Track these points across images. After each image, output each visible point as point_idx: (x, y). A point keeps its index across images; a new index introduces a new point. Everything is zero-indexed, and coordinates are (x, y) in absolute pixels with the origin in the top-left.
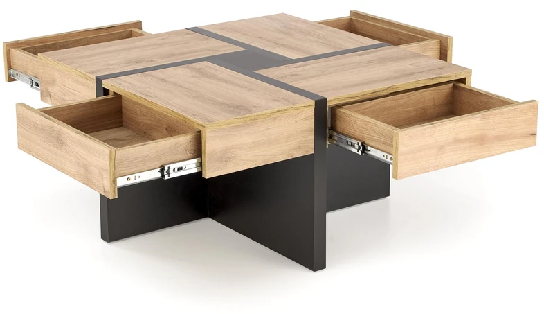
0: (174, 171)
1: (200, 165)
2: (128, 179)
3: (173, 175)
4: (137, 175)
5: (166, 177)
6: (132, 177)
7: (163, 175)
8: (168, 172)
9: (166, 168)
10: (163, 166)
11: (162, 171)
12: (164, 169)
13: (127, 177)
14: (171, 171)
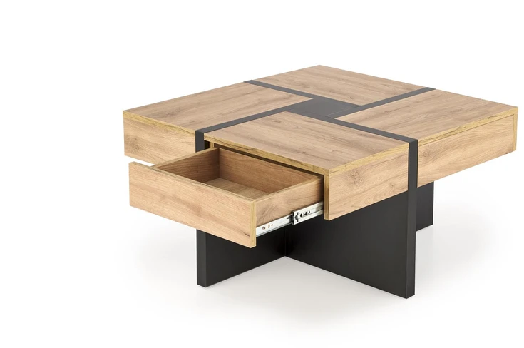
0: (301, 216)
1: (323, 208)
2: (264, 228)
3: (301, 220)
4: (270, 224)
5: (296, 223)
6: (266, 226)
7: (292, 221)
8: (296, 217)
9: (295, 214)
10: (292, 213)
11: (291, 218)
12: (293, 215)
13: (262, 227)
14: (299, 216)
